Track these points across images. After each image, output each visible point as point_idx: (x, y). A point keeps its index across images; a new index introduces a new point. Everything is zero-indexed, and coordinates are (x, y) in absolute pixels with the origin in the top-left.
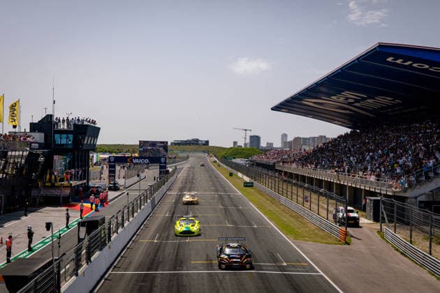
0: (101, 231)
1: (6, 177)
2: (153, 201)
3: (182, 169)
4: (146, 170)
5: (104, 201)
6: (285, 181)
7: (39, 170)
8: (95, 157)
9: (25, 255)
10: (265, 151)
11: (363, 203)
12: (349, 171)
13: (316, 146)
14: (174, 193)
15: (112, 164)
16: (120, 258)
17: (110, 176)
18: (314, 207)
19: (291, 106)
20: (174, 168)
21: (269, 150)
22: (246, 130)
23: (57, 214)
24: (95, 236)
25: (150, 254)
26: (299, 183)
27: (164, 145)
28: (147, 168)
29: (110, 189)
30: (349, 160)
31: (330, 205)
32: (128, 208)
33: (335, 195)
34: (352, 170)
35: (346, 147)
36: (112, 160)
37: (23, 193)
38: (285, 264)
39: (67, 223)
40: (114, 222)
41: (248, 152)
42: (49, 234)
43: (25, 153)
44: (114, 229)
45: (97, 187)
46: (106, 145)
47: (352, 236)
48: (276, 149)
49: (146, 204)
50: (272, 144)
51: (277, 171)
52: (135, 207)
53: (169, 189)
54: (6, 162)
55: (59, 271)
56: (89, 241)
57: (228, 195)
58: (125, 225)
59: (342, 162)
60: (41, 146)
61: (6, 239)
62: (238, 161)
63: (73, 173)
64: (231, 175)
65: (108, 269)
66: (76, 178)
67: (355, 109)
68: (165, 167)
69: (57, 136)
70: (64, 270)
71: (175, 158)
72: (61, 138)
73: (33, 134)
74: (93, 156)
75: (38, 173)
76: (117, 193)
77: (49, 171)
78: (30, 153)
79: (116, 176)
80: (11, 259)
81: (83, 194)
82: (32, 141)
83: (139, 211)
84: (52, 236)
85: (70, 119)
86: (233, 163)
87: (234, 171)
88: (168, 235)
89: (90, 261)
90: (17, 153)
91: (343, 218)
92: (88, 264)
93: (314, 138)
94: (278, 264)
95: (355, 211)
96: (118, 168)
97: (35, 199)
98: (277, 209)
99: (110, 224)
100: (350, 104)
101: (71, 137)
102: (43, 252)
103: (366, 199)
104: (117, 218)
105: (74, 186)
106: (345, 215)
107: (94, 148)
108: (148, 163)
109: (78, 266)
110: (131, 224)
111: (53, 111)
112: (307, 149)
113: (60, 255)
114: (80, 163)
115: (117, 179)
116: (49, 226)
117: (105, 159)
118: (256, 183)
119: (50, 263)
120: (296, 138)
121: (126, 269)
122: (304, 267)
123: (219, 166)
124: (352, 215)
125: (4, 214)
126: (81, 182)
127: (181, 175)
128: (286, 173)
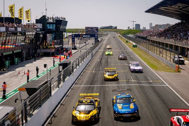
0: (69, 68)
1: (26, 44)
2: (92, 54)
3: (105, 40)
4: (89, 40)
5: (70, 54)
6: (151, 44)
7: (41, 40)
8: (66, 35)
9: (35, 79)
10: (142, 31)
11: (186, 53)
12: (180, 40)
13: (165, 28)
14: (102, 50)
15: (74, 37)
16: (78, 79)
17: (72, 43)
18: (164, 56)
19: (154, 10)
20: (101, 39)
21: (144, 31)
22: (133, 22)
23: (49, 60)
24: (67, 70)
25: (91, 77)
26: (158, 45)
27: (97, 29)
28: (89, 39)
29: (73, 49)
30: (180, 34)
31: (171, 55)
32: (81, 57)
33: (173, 51)
34: (181, 39)
35: (178, 29)
36: (73, 36)
37: (34, 51)
38: (151, 81)
39: (54, 64)
40: (75, 63)
41: (135, 32)
42: (45, 69)
43: (34, 33)
44: (75, 67)
45: (67, 48)
46: (71, 29)
47: (181, 69)
48: (147, 30)
49: (89, 55)
50: (145, 28)
51: (147, 40)
52: (84, 57)
53: (99, 49)
54: (26, 37)
55: (50, 86)
56: (64, 72)
57: (126, 51)
58: (80, 65)
59: (177, 35)
60: (41, 30)
61: (26, 72)
62: (130, 35)
63: (56, 42)
64: (127, 42)
65: (73, 84)
66: (57, 44)
67: (183, 11)
68: (97, 39)
69: (48, 25)
70: (53, 85)
71: (102, 34)
72: (50, 26)
73: (37, 24)
74: (65, 34)
75: (40, 42)
76: (76, 51)
77: (45, 41)
78: (36, 33)
79: (75, 43)
80: (29, 80)
81: (60, 51)
82: (36, 27)
83: (86, 58)
84: (47, 70)
85: (54, 17)
86: (128, 37)
87: (128, 40)
88: (99, 69)
89: (64, 81)
90: (30, 33)
91: (177, 60)
92: (63, 82)
93: (164, 25)
94: (148, 81)
95: (183, 57)
96: (76, 39)
97: (39, 54)
98: (148, 57)
99: (73, 65)
100: (180, 9)
101: (54, 25)
102: (43, 77)
103: (187, 52)
104: (76, 62)
105: (57, 48)
106: (178, 59)
107: (65, 31)
108: (89, 37)
109: (59, 83)
110: (82, 65)
111: (46, 14)
112: (161, 30)
113: (51, 79)
114: (59, 37)
115: (76, 45)
116: (45, 66)
117: (70, 36)
118: (138, 45)
119: (47, 82)
120: (156, 25)
121: (81, 84)
122: (159, 82)
123: (122, 38)
124: (181, 59)
125: (25, 60)
126: (59, 46)
127: (105, 42)
128: (152, 41)
